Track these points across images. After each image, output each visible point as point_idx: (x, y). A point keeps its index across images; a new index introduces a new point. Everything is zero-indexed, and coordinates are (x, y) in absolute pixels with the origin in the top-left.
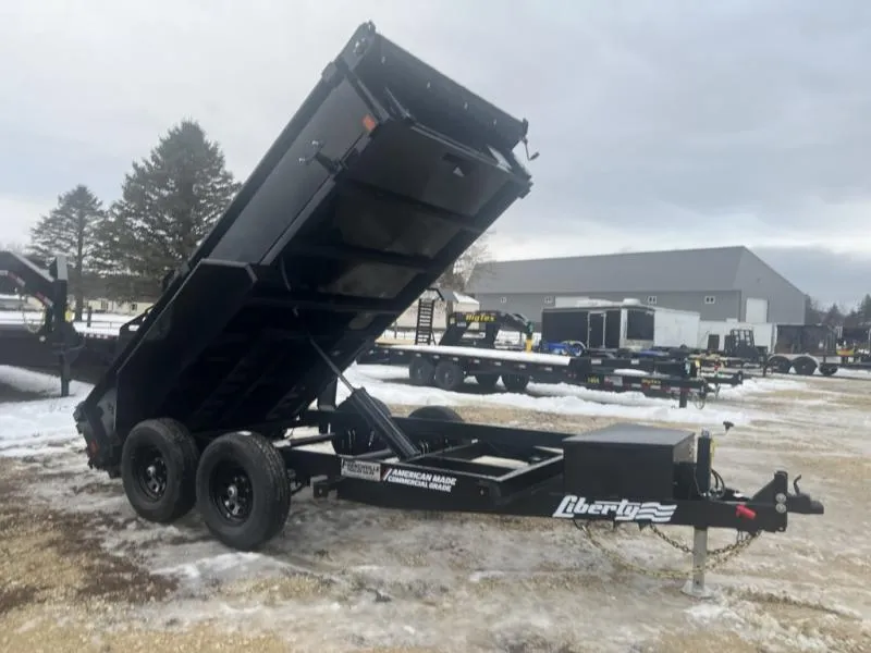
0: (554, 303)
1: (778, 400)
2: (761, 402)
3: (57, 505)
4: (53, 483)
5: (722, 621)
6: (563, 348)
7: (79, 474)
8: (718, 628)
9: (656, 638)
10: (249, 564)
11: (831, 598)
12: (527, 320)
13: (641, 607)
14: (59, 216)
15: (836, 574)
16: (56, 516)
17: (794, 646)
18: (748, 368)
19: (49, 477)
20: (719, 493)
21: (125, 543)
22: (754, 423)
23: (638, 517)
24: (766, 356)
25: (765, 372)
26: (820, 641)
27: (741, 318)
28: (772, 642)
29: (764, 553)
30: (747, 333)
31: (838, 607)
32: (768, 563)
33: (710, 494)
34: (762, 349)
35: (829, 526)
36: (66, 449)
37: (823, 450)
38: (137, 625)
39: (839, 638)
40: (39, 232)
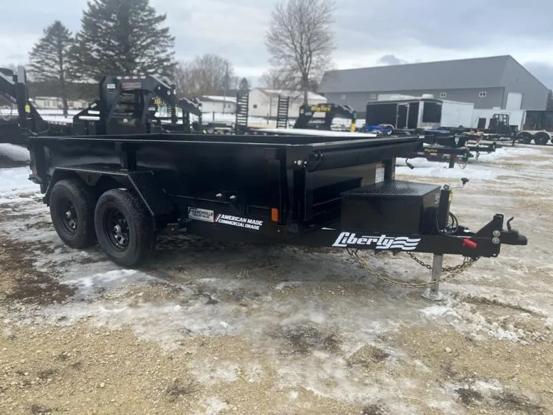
0: (377, 98)
1: (519, 162)
2: (508, 164)
3: (13, 237)
4: (15, 222)
5: (446, 317)
6: (379, 129)
7: (35, 215)
8: (443, 322)
9: (396, 330)
10: (128, 277)
11: (529, 301)
12: (353, 110)
13: (391, 307)
14: (45, 43)
15: (534, 283)
16: (9, 243)
17: (494, 337)
18: (503, 140)
19: (14, 217)
20: (454, 229)
21: (50, 262)
22: (499, 178)
23: (393, 247)
24: (515, 132)
25: (513, 143)
26: (514, 334)
27: (503, 106)
28: (478, 333)
29: (486, 268)
30: (505, 117)
31: (531, 308)
32: (487, 275)
33: (446, 231)
34: (514, 127)
35: (537, 249)
36: (31, 199)
37: (543, 196)
38: (39, 320)
39: (529, 331)
40: (33, 54)
